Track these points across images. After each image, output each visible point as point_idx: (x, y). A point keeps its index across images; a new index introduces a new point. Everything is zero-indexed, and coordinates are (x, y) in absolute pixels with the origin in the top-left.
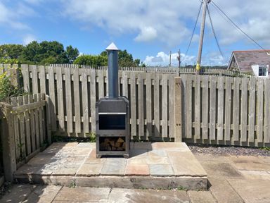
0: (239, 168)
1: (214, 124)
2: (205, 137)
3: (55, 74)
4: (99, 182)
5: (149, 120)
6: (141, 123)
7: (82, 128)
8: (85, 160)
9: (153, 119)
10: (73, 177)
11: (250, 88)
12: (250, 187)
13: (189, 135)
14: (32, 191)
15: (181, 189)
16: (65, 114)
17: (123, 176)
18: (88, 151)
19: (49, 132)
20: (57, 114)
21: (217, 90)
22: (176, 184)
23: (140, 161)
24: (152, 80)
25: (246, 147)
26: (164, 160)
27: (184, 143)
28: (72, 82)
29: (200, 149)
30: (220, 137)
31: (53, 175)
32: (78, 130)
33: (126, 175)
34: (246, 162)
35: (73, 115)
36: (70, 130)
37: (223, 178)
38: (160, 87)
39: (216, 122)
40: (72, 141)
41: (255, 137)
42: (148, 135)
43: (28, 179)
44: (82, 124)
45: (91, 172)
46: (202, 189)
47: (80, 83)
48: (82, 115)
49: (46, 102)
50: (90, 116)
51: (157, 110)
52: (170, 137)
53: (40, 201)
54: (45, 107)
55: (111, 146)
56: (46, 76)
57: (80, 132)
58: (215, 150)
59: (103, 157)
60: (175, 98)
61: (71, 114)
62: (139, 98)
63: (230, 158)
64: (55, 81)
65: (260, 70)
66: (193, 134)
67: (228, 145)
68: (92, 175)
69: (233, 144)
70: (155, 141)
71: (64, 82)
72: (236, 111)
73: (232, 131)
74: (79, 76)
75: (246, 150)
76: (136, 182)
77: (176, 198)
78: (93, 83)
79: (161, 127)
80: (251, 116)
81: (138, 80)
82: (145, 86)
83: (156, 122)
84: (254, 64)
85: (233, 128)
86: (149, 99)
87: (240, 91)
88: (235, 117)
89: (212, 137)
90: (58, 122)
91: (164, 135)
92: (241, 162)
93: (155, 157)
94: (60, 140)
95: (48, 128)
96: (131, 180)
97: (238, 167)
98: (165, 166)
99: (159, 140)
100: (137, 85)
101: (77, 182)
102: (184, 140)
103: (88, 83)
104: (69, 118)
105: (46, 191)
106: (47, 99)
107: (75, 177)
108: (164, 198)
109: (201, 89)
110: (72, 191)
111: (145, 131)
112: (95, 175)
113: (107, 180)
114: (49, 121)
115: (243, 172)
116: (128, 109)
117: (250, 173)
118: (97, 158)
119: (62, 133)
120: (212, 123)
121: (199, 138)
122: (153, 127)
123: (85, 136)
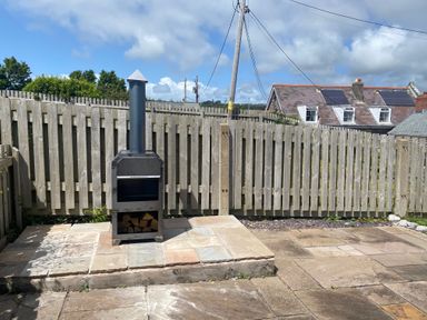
0: (305, 244)
1: (269, 189)
2: (258, 206)
3: (29, 112)
4: (126, 279)
5: (183, 185)
6: (171, 190)
7: (77, 201)
8: (95, 250)
9: (189, 183)
10: (85, 276)
11: (314, 141)
12: (322, 267)
13: (237, 205)
14: (19, 304)
15: (243, 277)
16: (47, 179)
17: (163, 267)
18: (94, 236)
19: (19, 209)
20: (33, 179)
21: (274, 142)
22: (236, 272)
23: (180, 245)
24: (188, 126)
25: (309, 218)
26: (213, 241)
27: (232, 217)
28: (60, 127)
29: (252, 224)
30: (277, 207)
31: (51, 276)
32: (70, 204)
33: (168, 266)
34: (310, 236)
35: (62, 180)
36: (56, 205)
37: (290, 259)
38: (200, 137)
39: (273, 186)
40: (59, 223)
41: (319, 204)
42: (181, 207)
43: (5, 286)
44: (76, 193)
45: (112, 266)
46: (268, 275)
47: (74, 128)
48: (76, 180)
49: (13, 159)
50: (90, 181)
51: (195, 171)
52: (213, 208)
53: (39, 316)
54: (11, 169)
55: (133, 226)
56: (12, 116)
57: (73, 207)
58: (271, 223)
59: (123, 242)
60: (220, 154)
61: (58, 180)
62: (169, 153)
63: (291, 234)
64: (30, 124)
65: (308, 113)
66: (243, 203)
67: (287, 217)
68: (115, 270)
69: (292, 215)
70: (192, 216)
71: (45, 126)
72: (297, 171)
73: (291, 197)
74: (73, 117)
75: (309, 222)
76: (181, 273)
77: (238, 289)
78: (95, 129)
79: (200, 194)
80: (315, 177)
81: (169, 125)
82: (178, 135)
83: (193, 189)
84: (300, 103)
85: (293, 194)
86: (183, 155)
87: (302, 144)
88: (296, 179)
89: (267, 207)
90: (34, 192)
91: (205, 206)
92: (305, 237)
93: (201, 238)
94: (38, 223)
95: (17, 203)
96: (174, 272)
97: (303, 244)
98: (217, 248)
99: (197, 213)
100: (166, 134)
101: (91, 282)
102: (232, 211)
103: (88, 129)
104: (54, 186)
105: (43, 300)
106: (15, 155)
107: (88, 276)
108: (224, 291)
109: (254, 140)
110: (85, 296)
111: (177, 202)
112: (119, 270)
113: (139, 275)
114: (18, 192)
115: (311, 250)
116: (163, 170)
117: (318, 250)
118: (114, 244)
119: (42, 210)
120: (268, 187)
121: (251, 208)
122: (190, 195)
123: (81, 214)
